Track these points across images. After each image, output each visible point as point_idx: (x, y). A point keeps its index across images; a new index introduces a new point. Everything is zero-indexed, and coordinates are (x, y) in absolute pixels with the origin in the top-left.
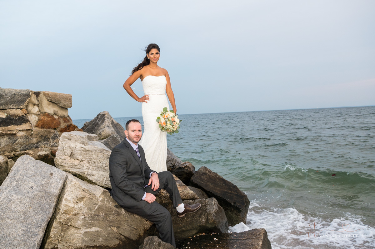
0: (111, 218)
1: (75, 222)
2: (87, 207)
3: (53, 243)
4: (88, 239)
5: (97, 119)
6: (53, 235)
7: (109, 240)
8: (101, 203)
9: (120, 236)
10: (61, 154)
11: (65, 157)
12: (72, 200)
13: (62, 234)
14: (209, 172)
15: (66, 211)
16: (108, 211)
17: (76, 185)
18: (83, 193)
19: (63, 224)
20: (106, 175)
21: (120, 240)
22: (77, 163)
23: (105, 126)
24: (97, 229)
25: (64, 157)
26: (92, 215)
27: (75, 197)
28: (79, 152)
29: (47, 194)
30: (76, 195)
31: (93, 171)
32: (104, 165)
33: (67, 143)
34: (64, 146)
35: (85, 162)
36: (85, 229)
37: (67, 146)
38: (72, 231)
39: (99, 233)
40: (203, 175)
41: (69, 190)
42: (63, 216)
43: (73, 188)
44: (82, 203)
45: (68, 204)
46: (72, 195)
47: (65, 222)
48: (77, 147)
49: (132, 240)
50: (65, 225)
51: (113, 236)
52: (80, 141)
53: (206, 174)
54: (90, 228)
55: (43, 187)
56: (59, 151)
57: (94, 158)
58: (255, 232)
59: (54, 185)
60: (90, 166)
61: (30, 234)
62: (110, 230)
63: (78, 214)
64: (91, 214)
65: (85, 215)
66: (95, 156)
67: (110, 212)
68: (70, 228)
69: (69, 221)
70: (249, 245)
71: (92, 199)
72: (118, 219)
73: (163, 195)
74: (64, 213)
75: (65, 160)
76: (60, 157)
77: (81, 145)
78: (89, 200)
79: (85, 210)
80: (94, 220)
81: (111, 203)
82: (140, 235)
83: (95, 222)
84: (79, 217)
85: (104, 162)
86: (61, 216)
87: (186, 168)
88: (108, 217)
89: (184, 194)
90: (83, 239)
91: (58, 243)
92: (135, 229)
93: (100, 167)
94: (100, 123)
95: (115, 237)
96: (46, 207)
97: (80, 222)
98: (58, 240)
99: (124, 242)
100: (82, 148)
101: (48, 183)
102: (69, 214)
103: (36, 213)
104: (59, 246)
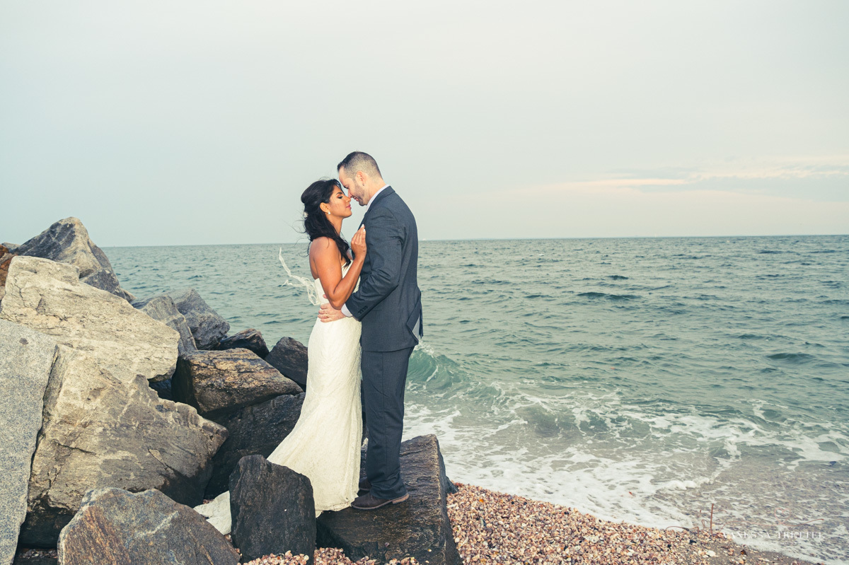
0: (150, 431)
1: (85, 439)
2: (109, 408)
3: (39, 488)
4: (110, 475)
5: (51, 235)
6: (40, 470)
7: (146, 477)
8: (132, 400)
9: (166, 469)
10: (16, 304)
11: (26, 309)
12: (79, 393)
13: (56, 466)
14: (299, 347)
15: (67, 417)
16: (144, 418)
17: (87, 362)
18: (101, 378)
19: (59, 444)
20: (121, 348)
21: (167, 476)
22: (53, 323)
23: (78, 250)
24: (126, 455)
25: (23, 311)
26: (117, 426)
27: (86, 388)
28: (58, 299)
29: (25, 383)
30: (88, 383)
31: (92, 340)
32: (114, 328)
33: (28, 280)
34: (21, 286)
35: (73, 320)
36: (104, 454)
37: (28, 285)
38: (78, 458)
39: (130, 463)
40: (287, 354)
41: (72, 372)
42: (61, 428)
43: (81, 368)
44: (99, 400)
45: (72, 403)
46: (79, 383)
47: (64, 441)
48: (55, 289)
49: (186, 476)
50: (64, 448)
51: (154, 469)
52: (60, 275)
53: (294, 351)
54: (114, 452)
55: (11, 368)
56: (10, 298)
57: (92, 313)
58: (420, 441)
59: (35, 363)
60: (84, 330)
61: (9, 463)
62: (148, 457)
63: (91, 422)
64: (116, 424)
65: (106, 425)
66: (94, 309)
67: (148, 419)
68: (75, 453)
69: (72, 438)
70: (416, 462)
71: (117, 391)
72: (162, 434)
73: (236, 387)
74: (61, 422)
75: (26, 316)
76: (12, 309)
77: (64, 283)
78: (113, 393)
79: (106, 415)
80: (120, 436)
81: (150, 400)
82: (199, 468)
83: (123, 440)
84: (93, 430)
85: (114, 322)
86: (56, 429)
87: (255, 341)
88: (144, 430)
89: (276, 384)
90: (100, 474)
91: (48, 487)
92: (192, 454)
93: (107, 332)
94: (61, 243)
95: (157, 471)
96: (28, 409)
97: (95, 441)
98: (48, 481)
99: (172, 481)
100: (66, 291)
101: (21, 361)
102: (73, 424)
103: (11, 422)
104: (51, 492)
